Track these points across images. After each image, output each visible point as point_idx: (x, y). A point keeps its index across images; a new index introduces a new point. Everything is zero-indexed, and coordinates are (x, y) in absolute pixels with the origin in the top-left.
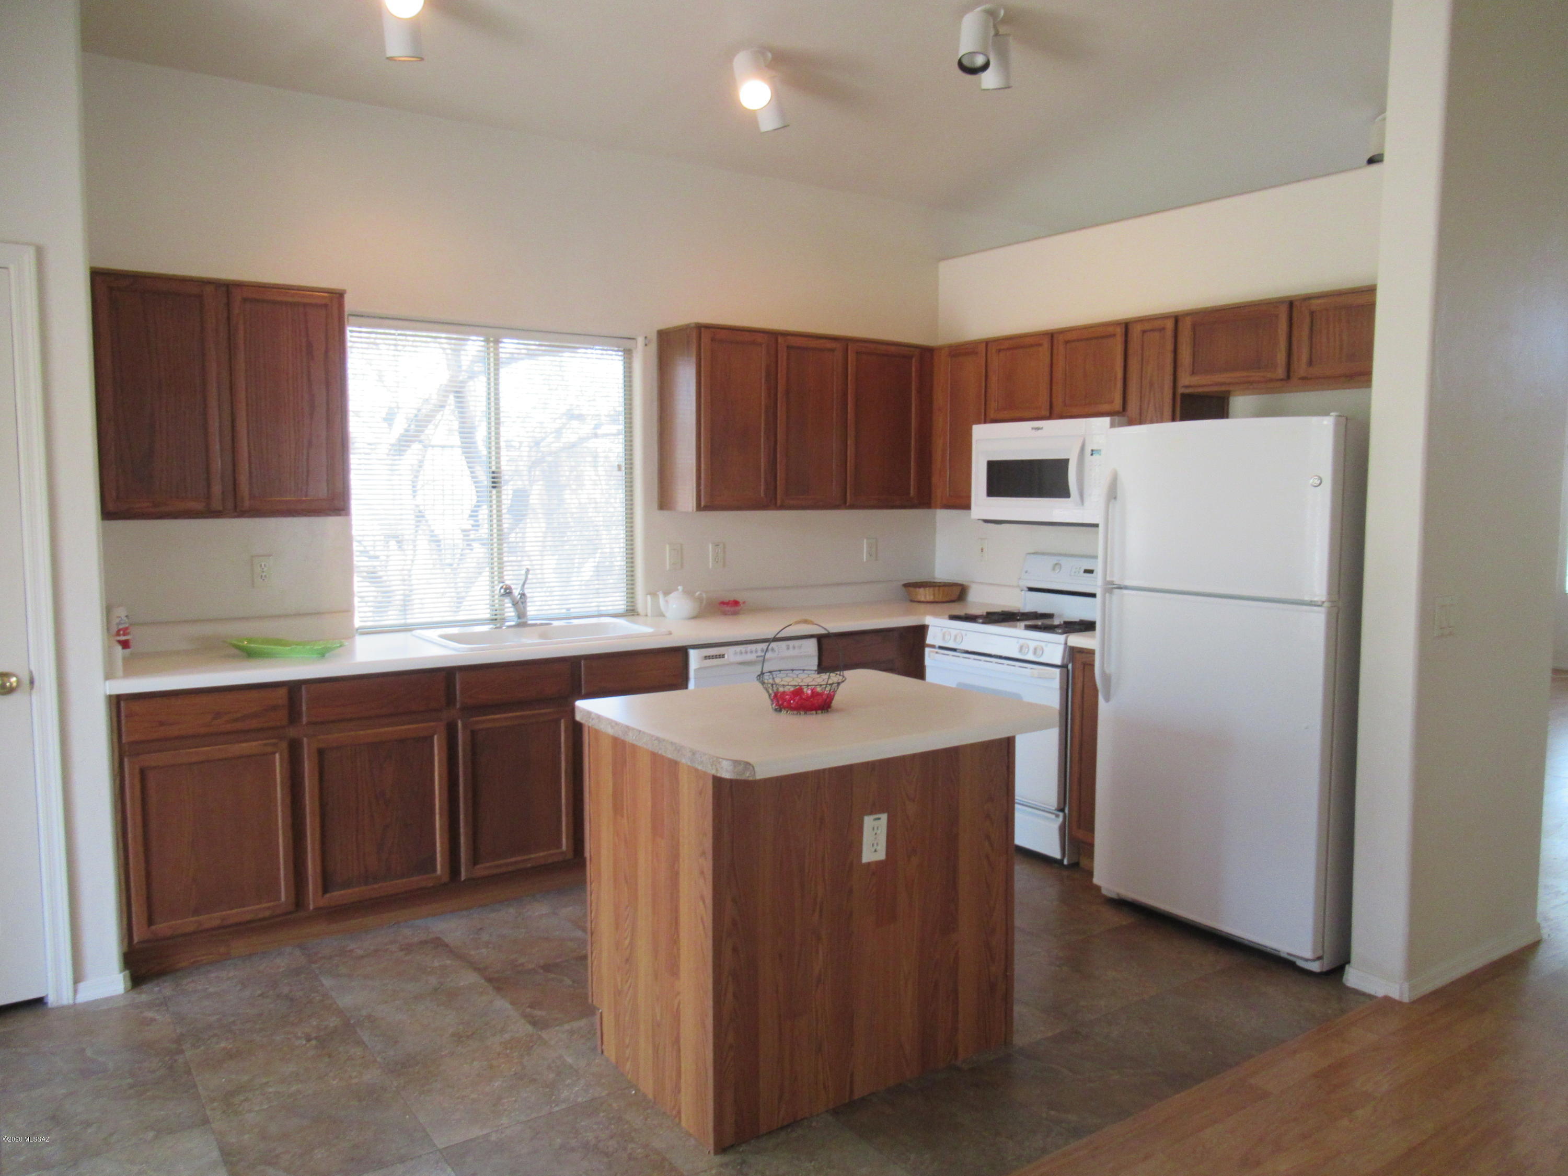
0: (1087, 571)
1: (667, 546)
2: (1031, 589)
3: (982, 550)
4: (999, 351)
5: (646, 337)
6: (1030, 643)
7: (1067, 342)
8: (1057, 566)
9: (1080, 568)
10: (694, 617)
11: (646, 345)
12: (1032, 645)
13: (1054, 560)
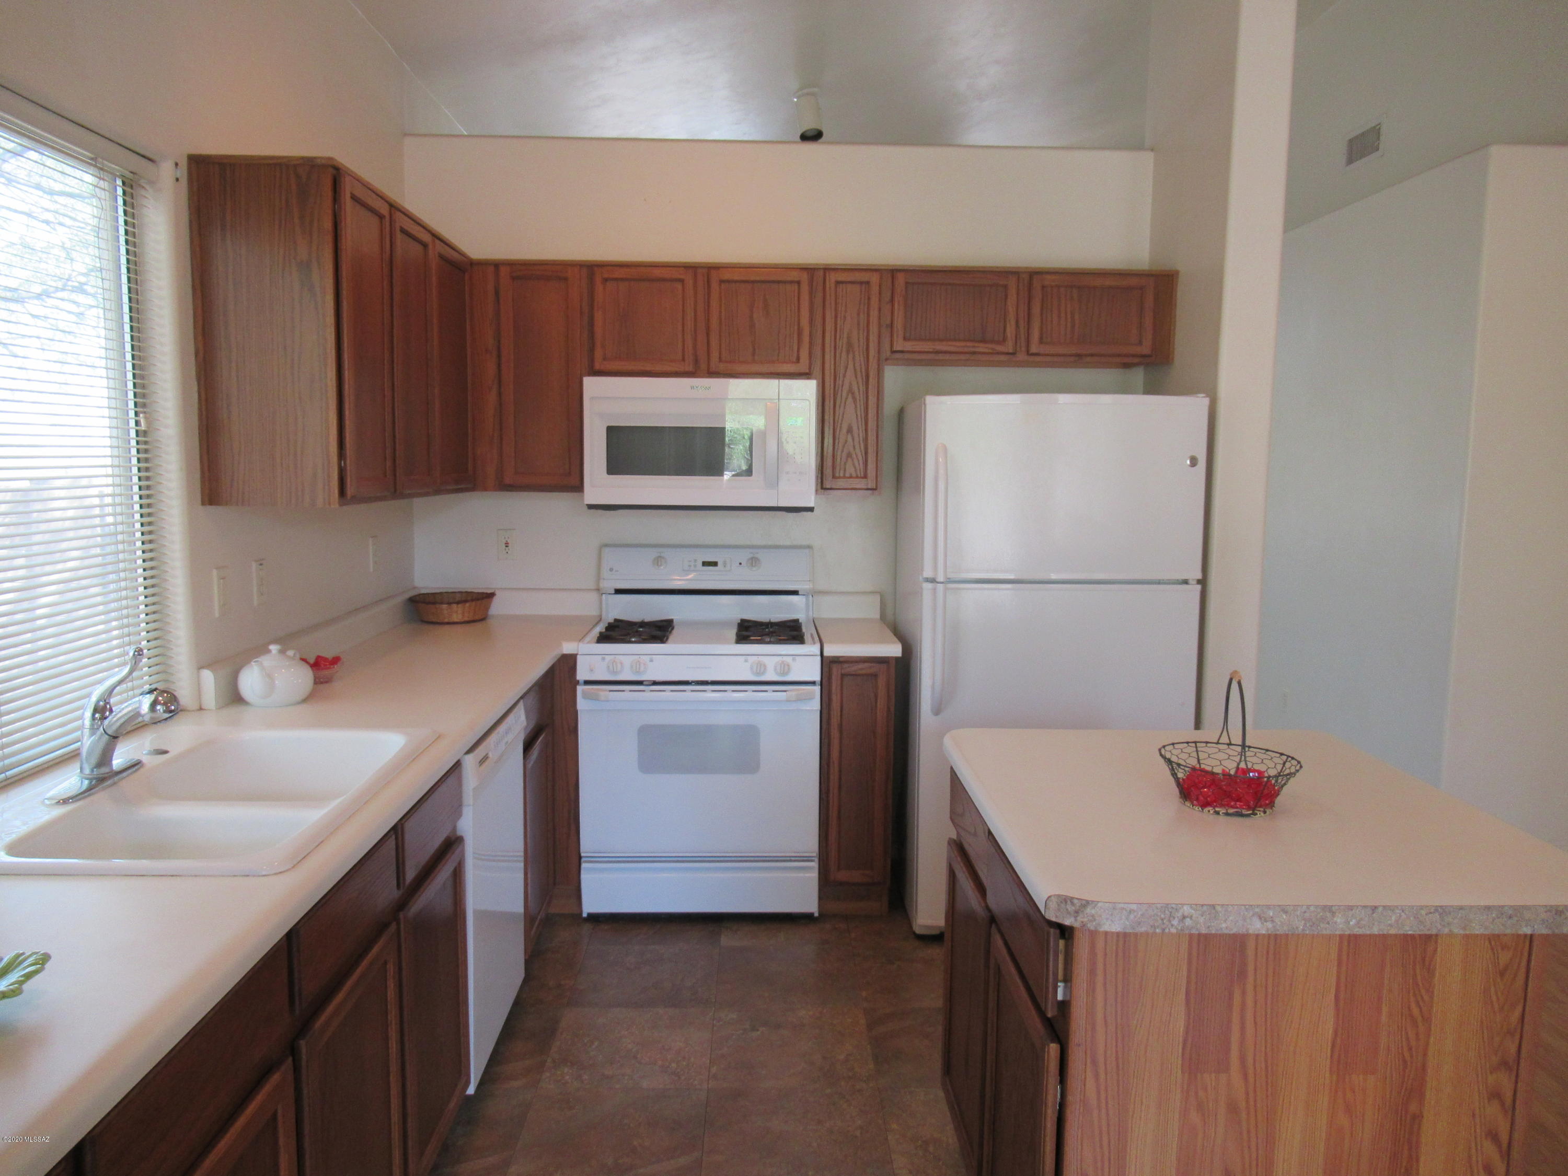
0: (705, 564)
1: (215, 572)
2: (619, 591)
3: (507, 545)
4: (606, 280)
5: (177, 164)
6: (765, 660)
7: (722, 282)
8: (658, 561)
9: (695, 561)
10: (305, 700)
11: (177, 180)
12: (770, 662)
13: (653, 553)
